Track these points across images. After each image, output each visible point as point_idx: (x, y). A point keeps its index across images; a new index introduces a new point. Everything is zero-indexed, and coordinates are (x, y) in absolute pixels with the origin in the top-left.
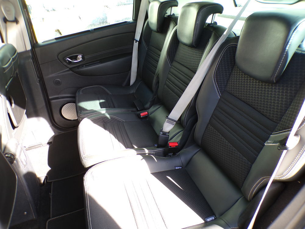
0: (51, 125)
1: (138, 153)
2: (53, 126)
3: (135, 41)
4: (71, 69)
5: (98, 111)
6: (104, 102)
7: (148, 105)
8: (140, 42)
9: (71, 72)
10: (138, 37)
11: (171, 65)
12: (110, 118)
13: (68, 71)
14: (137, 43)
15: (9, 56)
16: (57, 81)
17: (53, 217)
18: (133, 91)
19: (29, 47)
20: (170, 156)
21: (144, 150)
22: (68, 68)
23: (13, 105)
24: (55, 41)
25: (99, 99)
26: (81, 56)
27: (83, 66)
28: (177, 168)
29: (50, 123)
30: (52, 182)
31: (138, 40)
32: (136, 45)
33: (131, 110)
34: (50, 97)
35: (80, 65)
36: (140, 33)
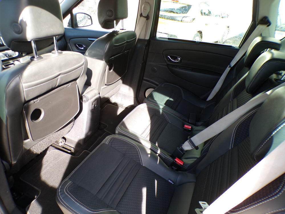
0: (135, 97)
1: (152, 148)
2: (136, 99)
3: (229, 66)
4: (168, 65)
5: (158, 104)
6: (172, 101)
7: (200, 123)
8: (232, 69)
9: (166, 67)
10: (233, 63)
11: (232, 100)
12: (161, 114)
13: (165, 65)
14: (230, 68)
15: (126, 39)
16: (154, 68)
17: (89, 151)
18: (203, 106)
19: (148, 38)
20: (173, 169)
21: (158, 150)
22: (166, 63)
23: (112, 70)
24: (167, 40)
25: (170, 97)
26: (180, 59)
27: (177, 67)
28: (169, 181)
29: (135, 96)
30: (106, 132)
31: (232, 66)
32: (228, 69)
33: (183, 119)
34: (144, 78)
35: (176, 65)
36: (236, 60)
